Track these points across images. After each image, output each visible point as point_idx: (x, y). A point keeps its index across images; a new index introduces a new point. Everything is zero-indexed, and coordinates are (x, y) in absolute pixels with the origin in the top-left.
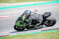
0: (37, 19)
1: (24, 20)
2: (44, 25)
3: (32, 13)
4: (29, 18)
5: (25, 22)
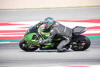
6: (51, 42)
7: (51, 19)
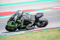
0: (30, 20)
1: (16, 20)
2: (36, 26)
3: (24, 14)
4: (21, 19)
5: (17, 22)
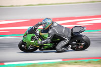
6: (50, 43)
7: (49, 19)
